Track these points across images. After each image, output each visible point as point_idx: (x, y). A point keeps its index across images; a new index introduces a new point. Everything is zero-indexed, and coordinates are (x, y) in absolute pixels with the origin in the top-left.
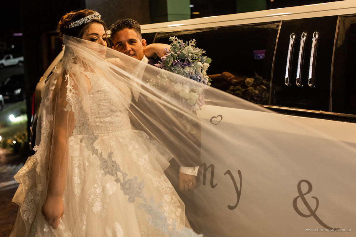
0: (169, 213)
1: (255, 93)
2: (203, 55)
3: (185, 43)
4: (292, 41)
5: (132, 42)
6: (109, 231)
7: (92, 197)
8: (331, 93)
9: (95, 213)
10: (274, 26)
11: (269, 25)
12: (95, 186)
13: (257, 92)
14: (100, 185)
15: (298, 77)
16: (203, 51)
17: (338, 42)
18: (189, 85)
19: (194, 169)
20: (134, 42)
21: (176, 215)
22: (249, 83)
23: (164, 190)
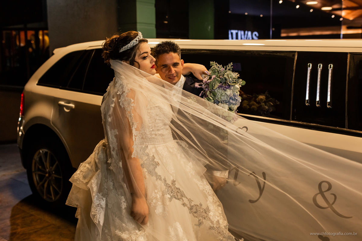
0: (214, 211)
1: (266, 108)
2: (239, 78)
3: (223, 67)
4: (309, 69)
5: (175, 65)
6: (172, 230)
7: (154, 201)
8: (346, 114)
9: (158, 215)
10: (291, 55)
11: (285, 53)
12: (156, 191)
13: (267, 107)
14: (160, 190)
15: (318, 99)
16: (237, 75)
17: (350, 74)
18: (228, 105)
19: (225, 173)
20: (177, 65)
21: (219, 213)
22: (261, 99)
23: (208, 192)
